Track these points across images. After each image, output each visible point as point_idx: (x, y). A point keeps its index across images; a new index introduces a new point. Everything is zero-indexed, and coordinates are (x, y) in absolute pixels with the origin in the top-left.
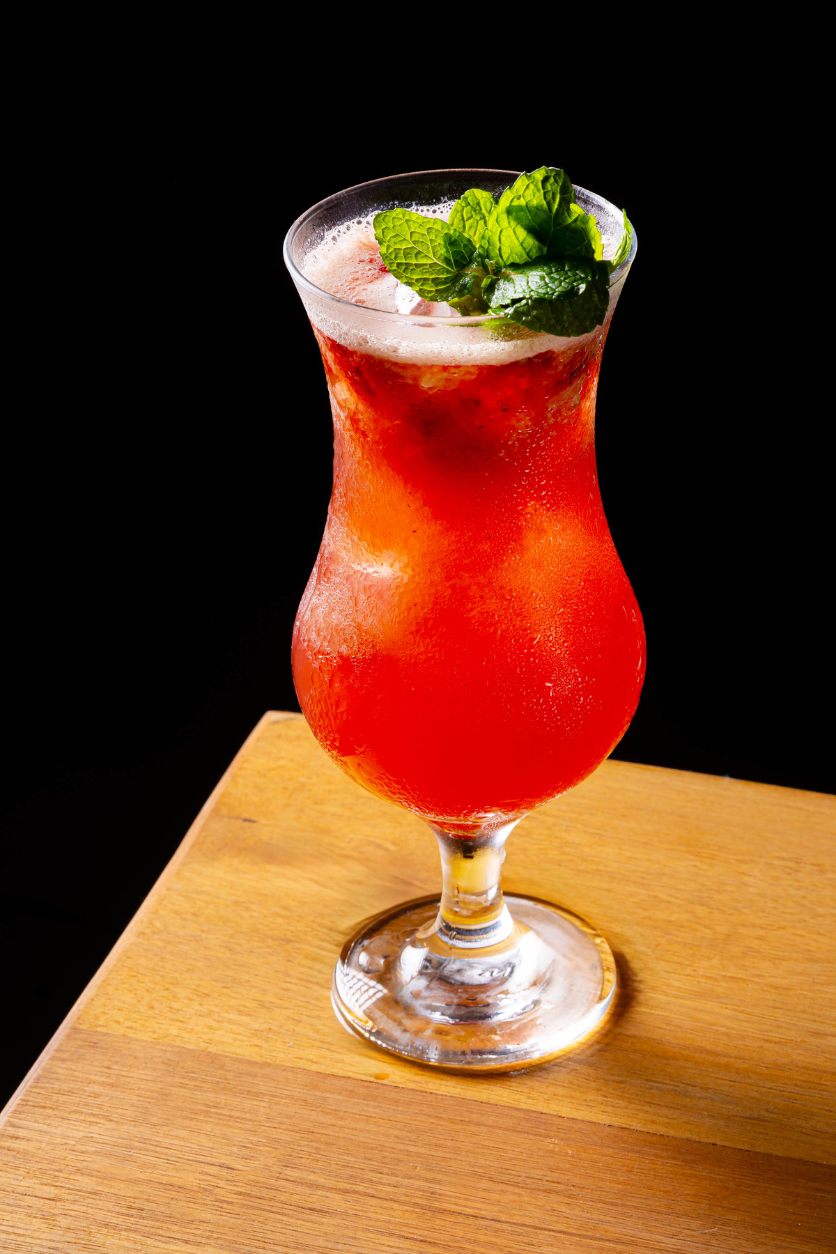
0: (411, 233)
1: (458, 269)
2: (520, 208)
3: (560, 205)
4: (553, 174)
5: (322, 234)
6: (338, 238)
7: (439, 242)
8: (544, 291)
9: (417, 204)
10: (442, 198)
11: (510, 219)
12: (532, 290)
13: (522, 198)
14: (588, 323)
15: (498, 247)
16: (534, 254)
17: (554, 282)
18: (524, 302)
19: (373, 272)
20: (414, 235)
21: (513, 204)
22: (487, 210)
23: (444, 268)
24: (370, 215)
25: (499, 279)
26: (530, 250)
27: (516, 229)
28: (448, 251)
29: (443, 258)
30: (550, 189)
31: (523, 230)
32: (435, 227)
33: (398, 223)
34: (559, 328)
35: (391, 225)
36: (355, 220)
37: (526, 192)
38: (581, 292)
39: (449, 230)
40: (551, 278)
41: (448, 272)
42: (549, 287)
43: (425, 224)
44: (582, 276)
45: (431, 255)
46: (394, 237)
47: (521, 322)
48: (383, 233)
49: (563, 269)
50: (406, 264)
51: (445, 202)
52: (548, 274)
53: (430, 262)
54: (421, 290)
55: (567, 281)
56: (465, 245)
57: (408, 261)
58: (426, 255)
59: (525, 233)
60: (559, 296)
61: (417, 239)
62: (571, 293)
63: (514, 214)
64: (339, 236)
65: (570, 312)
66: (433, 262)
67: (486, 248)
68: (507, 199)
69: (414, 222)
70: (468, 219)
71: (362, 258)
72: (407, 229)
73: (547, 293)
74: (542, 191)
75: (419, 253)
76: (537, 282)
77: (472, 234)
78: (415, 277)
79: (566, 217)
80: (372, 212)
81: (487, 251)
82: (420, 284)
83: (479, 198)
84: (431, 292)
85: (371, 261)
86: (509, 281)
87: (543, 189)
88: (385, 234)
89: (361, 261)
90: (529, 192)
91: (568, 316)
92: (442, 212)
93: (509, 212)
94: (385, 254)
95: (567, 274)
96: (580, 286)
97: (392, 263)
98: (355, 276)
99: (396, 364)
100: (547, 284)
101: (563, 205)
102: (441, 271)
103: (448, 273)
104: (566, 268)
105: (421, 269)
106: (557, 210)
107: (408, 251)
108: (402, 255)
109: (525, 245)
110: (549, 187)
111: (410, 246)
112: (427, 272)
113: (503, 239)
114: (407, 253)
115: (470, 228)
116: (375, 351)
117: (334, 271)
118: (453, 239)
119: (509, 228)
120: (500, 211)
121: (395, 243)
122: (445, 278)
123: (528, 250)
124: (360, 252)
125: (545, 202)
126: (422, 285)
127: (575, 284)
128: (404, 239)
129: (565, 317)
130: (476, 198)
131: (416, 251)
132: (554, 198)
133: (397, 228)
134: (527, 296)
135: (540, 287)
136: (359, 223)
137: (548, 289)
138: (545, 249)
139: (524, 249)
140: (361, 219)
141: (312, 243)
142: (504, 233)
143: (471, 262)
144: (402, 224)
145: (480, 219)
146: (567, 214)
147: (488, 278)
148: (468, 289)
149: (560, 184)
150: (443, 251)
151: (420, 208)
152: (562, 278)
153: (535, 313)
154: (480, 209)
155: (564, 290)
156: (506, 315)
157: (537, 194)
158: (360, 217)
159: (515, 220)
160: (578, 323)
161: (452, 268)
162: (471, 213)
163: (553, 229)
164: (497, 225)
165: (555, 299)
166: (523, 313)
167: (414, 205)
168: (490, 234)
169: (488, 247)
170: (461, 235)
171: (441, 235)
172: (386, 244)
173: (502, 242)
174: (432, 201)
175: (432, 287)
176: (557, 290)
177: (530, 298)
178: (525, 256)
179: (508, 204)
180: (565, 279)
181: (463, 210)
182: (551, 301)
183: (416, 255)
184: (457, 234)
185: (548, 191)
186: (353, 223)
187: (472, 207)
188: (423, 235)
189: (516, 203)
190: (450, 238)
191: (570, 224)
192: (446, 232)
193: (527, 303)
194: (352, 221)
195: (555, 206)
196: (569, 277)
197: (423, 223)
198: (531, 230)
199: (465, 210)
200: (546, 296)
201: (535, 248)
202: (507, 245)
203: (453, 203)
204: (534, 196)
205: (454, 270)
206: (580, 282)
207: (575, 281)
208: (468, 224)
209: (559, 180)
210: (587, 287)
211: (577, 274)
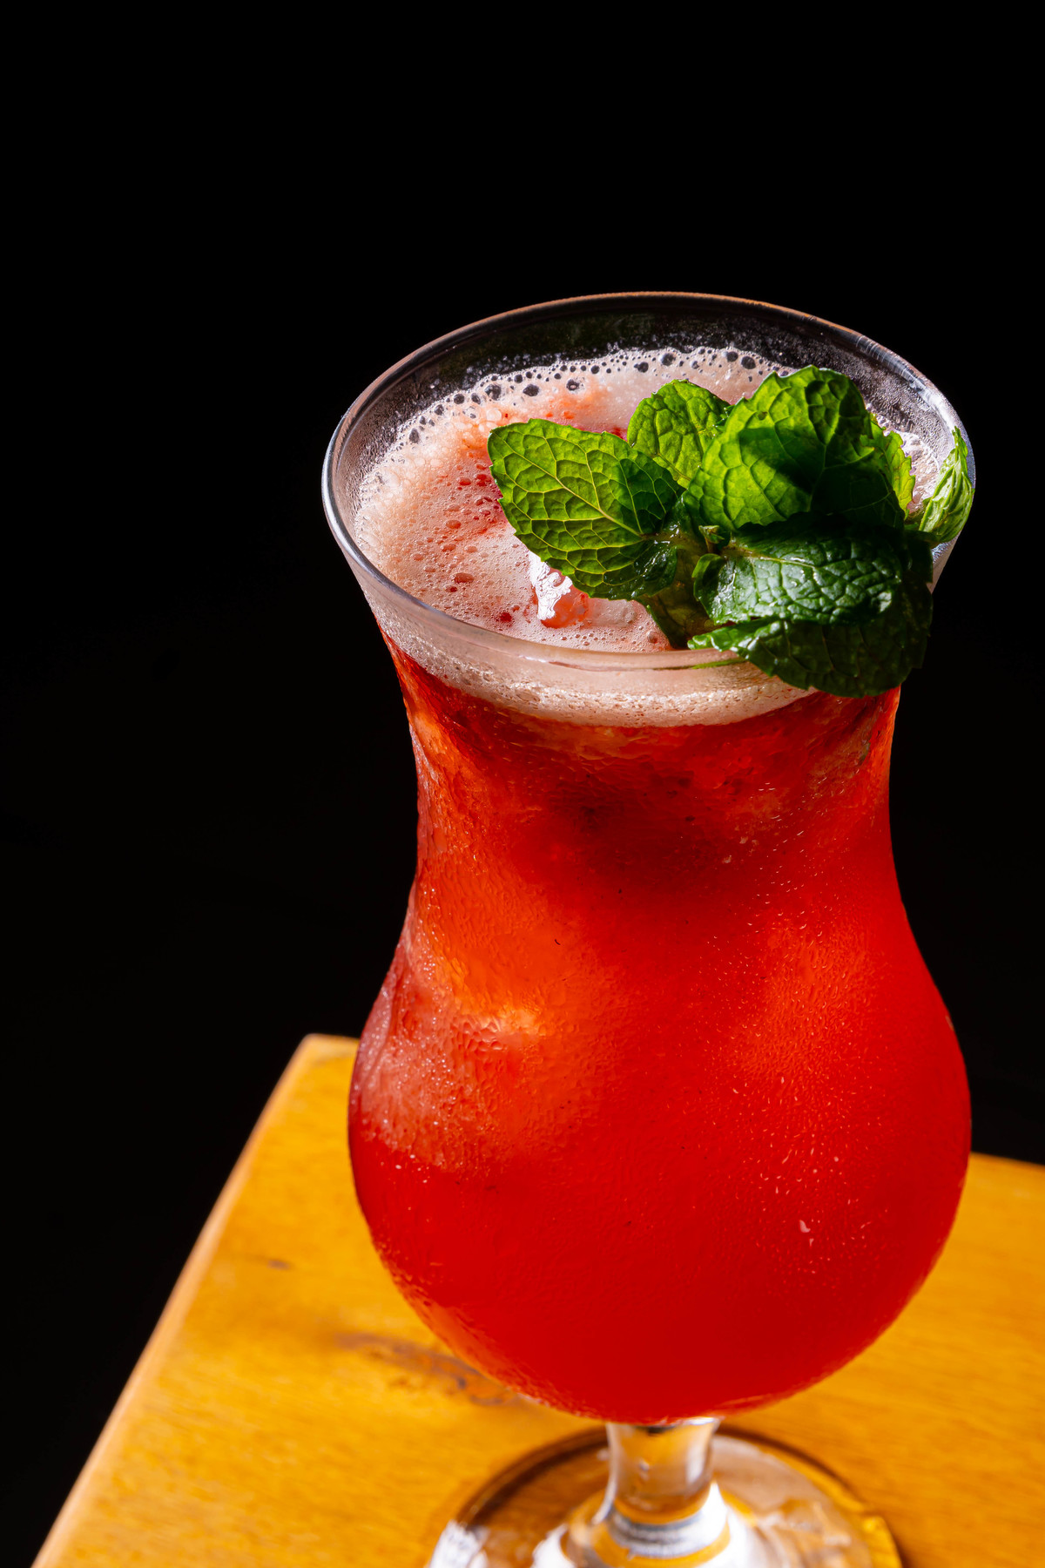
0: (559, 464)
1: (649, 530)
2: (765, 432)
3: (839, 431)
4: (828, 380)
5: (392, 430)
6: (421, 434)
7: (610, 476)
8: (812, 606)
9: (563, 358)
10: (609, 345)
11: (745, 452)
12: (791, 602)
13: (768, 417)
14: (894, 666)
15: (722, 498)
16: (789, 507)
17: (830, 585)
18: (775, 626)
19: (486, 507)
20: (565, 467)
21: (751, 427)
22: (699, 419)
23: (620, 528)
24: (479, 384)
25: (724, 562)
26: (781, 501)
27: (756, 469)
28: (626, 495)
29: (617, 508)
30: (821, 402)
31: (769, 468)
32: (603, 449)
33: (533, 447)
34: (842, 681)
35: (521, 450)
36: (453, 396)
37: (776, 407)
38: (884, 606)
39: (628, 453)
40: (825, 575)
41: (628, 536)
42: (821, 595)
43: (584, 445)
44: (884, 572)
45: (596, 504)
46: (527, 471)
47: (771, 669)
48: (506, 465)
49: (847, 556)
50: (550, 522)
51: (615, 351)
52: (820, 566)
53: (594, 517)
54: (578, 574)
55: (856, 583)
56: (658, 482)
57: (553, 518)
58: (587, 504)
59: (772, 474)
60: (840, 616)
61: (570, 475)
62: (864, 609)
63: (753, 443)
64: (422, 429)
65: (861, 645)
66: (598, 517)
67: (699, 497)
68: (740, 420)
69: (565, 442)
70: (665, 431)
71: (466, 476)
72: (551, 457)
73: (819, 610)
74: (806, 406)
75: (574, 500)
76: (799, 584)
77: (671, 458)
78: (567, 549)
79: (851, 453)
80: (482, 376)
81: (701, 503)
82: (577, 562)
83: (686, 398)
84: (596, 578)
85: (483, 480)
86: (743, 569)
87: (809, 401)
88: (511, 466)
89: (464, 483)
90: (782, 409)
91: (859, 655)
92: (609, 371)
93: (743, 439)
94: (511, 504)
95: (854, 567)
96: (882, 595)
97: (525, 522)
98: (455, 517)
99: (533, 719)
100: (817, 588)
101: (846, 432)
102: (616, 534)
103: (627, 539)
104: (853, 555)
105: (577, 533)
106: (834, 438)
107: (554, 497)
108: (543, 506)
109: (773, 492)
110: (819, 399)
111: (557, 487)
112: (588, 538)
113: (732, 485)
114: (551, 502)
115: (668, 447)
116: (494, 696)
117: (416, 507)
118: (636, 470)
119: (743, 468)
120: (727, 439)
121: (529, 484)
122: (625, 549)
123: (776, 501)
124: (461, 464)
125: (810, 423)
126: (580, 565)
127: (871, 590)
128: (546, 476)
129: (853, 657)
130: (680, 398)
131: (568, 498)
132: (829, 420)
133: (533, 455)
134: (782, 615)
135: (804, 594)
136: (460, 400)
137: (821, 601)
138: (809, 499)
139: (770, 499)
140: (462, 392)
141: (374, 452)
142: (734, 475)
143: (669, 518)
144: (542, 447)
145: (687, 433)
146: (852, 448)
147: (704, 560)
148: (667, 576)
149: (842, 397)
150: (618, 495)
151: (569, 365)
152: (846, 577)
153: (797, 650)
154: (687, 416)
155: (850, 603)
156: (742, 652)
157: (797, 410)
158: (461, 388)
159: (754, 452)
160: (877, 668)
161: (636, 528)
162: (670, 421)
163: (824, 468)
164: (721, 464)
165: (834, 623)
166: (776, 651)
167: (558, 360)
168: (708, 477)
169: (703, 497)
170: (650, 462)
171: (614, 464)
172: (512, 486)
173: (729, 492)
174: (591, 350)
175: (598, 567)
176: (838, 603)
177: (788, 619)
178: (771, 510)
179: (742, 426)
180: (852, 579)
181: (654, 415)
182: (826, 628)
183: (569, 505)
184: (644, 461)
185: (818, 407)
186: (449, 401)
187: (672, 412)
188: (582, 466)
189: (756, 424)
190: (631, 469)
191: (858, 463)
192: (622, 457)
193: (781, 631)
194: (446, 398)
195: (832, 432)
196: (860, 575)
197: (581, 442)
198: (781, 468)
199: (657, 416)
200: (818, 616)
201: (791, 497)
202: (739, 495)
203: (630, 354)
204: (790, 413)
205: (638, 533)
206: (880, 586)
207: (871, 584)
208: (663, 441)
209: (839, 392)
210: (893, 598)
211: (874, 569)
